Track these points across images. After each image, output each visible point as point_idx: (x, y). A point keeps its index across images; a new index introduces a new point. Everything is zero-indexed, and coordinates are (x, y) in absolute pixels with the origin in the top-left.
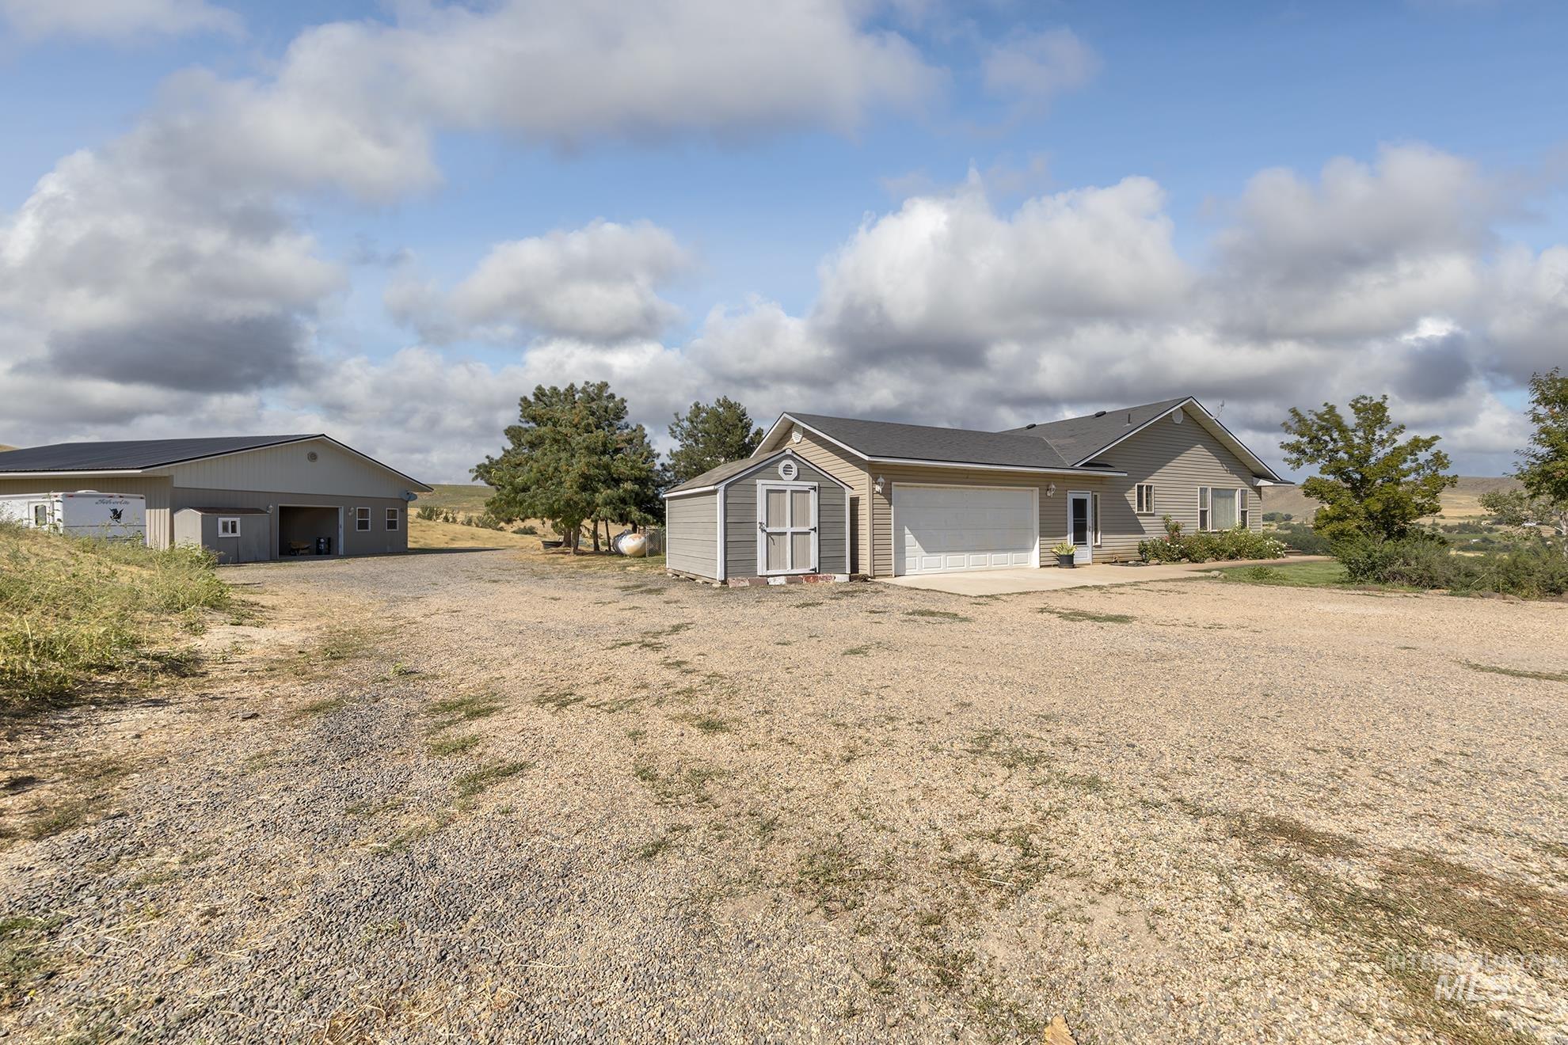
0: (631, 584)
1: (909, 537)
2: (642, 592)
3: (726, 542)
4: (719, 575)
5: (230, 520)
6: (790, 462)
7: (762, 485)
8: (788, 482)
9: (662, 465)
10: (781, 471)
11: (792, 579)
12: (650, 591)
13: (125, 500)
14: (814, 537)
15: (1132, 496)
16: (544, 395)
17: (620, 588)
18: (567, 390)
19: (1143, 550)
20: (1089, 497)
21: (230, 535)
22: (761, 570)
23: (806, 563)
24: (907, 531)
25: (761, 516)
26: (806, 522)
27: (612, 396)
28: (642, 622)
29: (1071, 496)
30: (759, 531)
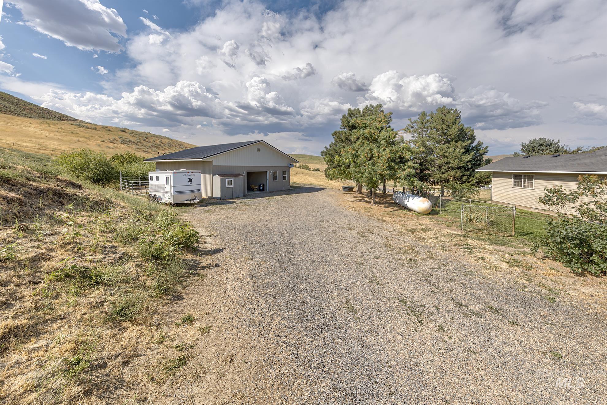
5: (230, 180)
13: (194, 173)
21: (230, 186)
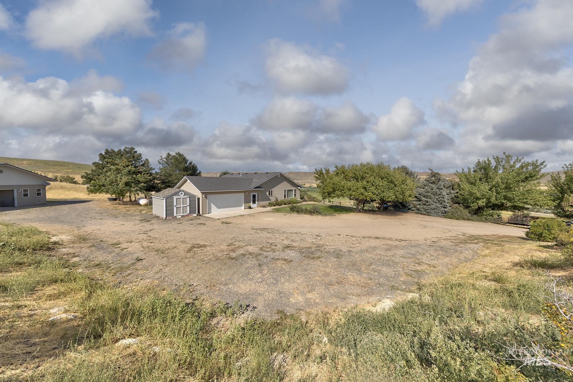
0: (142, 219)
1: (212, 205)
2: (145, 221)
3: (166, 210)
4: (165, 217)
6: (182, 192)
7: (175, 198)
8: (182, 196)
9: (156, 172)
10: (180, 194)
11: (182, 216)
12: (147, 221)
14: (188, 207)
15: (268, 193)
16: (109, 152)
17: (140, 220)
18: (118, 151)
19: (270, 204)
20: (256, 194)
22: (175, 215)
23: (186, 212)
24: (212, 204)
25: (175, 203)
26: (186, 204)
27: (136, 152)
28: (144, 229)
29: (252, 194)
30: (174, 207)
